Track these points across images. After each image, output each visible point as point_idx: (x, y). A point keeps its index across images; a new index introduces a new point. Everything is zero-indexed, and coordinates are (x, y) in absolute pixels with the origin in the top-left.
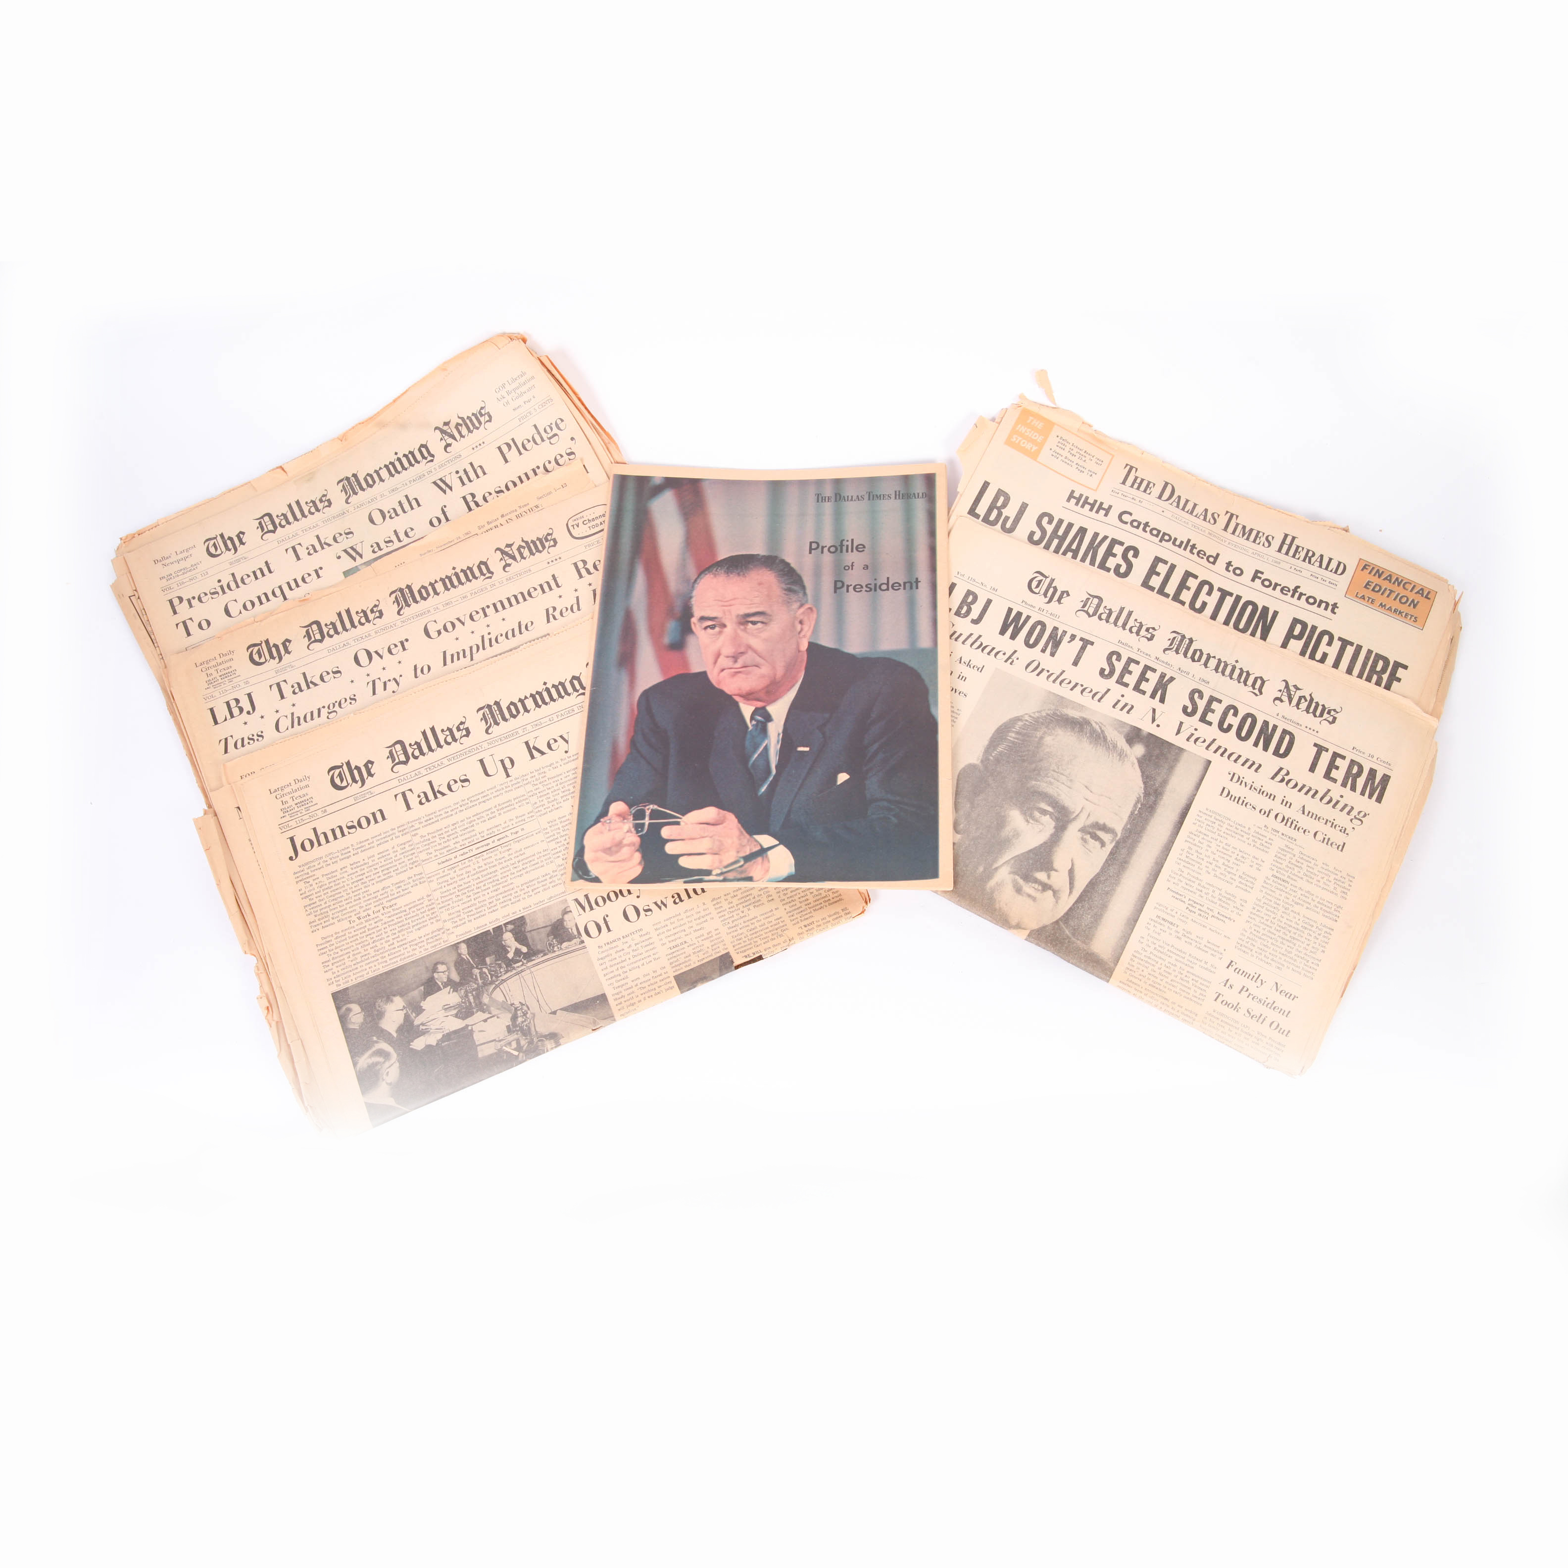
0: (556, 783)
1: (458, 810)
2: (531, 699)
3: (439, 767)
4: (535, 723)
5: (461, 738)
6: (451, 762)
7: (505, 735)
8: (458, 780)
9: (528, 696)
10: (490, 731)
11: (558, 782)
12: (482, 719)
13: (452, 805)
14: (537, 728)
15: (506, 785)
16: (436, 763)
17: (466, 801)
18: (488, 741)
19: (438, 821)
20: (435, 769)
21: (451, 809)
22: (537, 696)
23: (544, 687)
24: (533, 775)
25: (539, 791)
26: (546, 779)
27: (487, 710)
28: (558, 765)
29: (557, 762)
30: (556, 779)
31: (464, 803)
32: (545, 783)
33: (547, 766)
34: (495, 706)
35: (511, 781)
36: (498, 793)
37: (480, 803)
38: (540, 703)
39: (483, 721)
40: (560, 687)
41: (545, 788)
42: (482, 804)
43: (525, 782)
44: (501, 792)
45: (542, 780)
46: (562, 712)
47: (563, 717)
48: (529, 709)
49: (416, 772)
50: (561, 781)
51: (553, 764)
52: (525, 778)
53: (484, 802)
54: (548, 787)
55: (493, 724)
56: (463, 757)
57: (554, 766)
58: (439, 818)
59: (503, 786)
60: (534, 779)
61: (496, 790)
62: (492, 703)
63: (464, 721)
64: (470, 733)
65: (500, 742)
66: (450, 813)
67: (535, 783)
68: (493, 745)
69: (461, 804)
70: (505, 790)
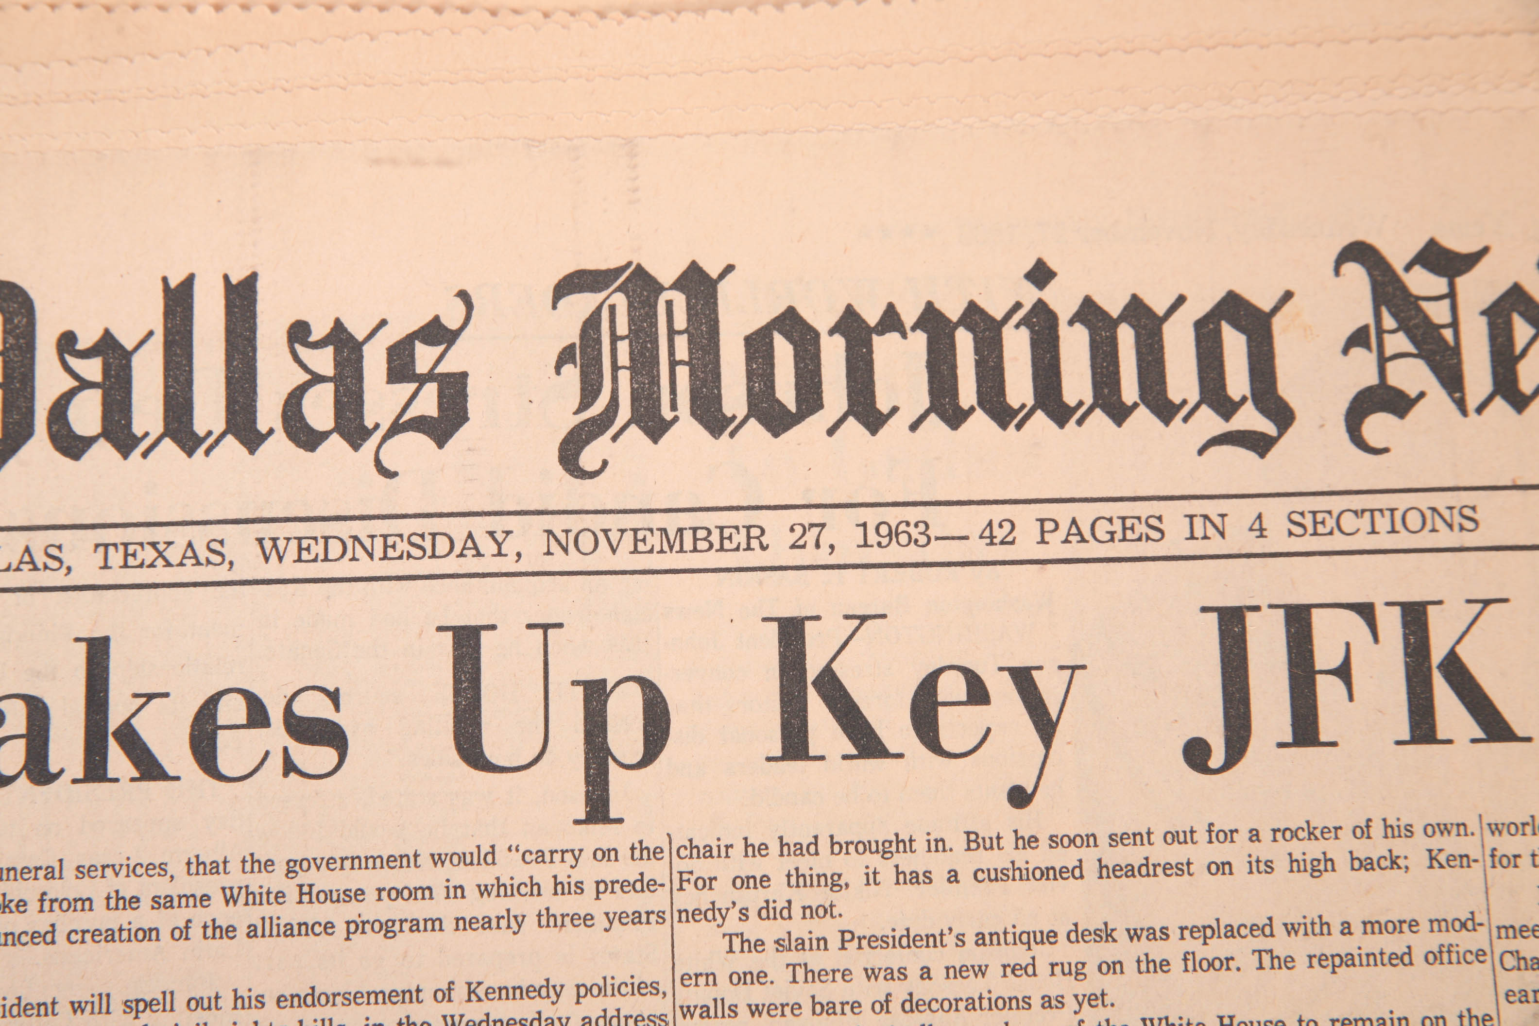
0: (879, 989)
1: (200, 916)
2: (919, 340)
3: (190, 573)
4: (893, 516)
5: (396, 428)
6: (273, 570)
7: (672, 522)
8: (276, 714)
9: (909, 315)
10: (589, 458)
11: (899, 991)
12: (565, 356)
13: (177, 868)
14: (894, 553)
15: (562, 871)
16: (180, 536)
17: (276, 880)
18: (557, 524)
19: (48, 937)
20: (161, 574)
21: (160, 886)
22: (964, 340)
23: (1030, 295)
24: (756, 867)
25: (757, 994)
26: (828, 928)
27: (620, 300)
28: (939, 864)
29: (938, 845)
30: (894, 958)
31: (257, 881)
32: (816, 960)
33: (866, 847)
34: (679, 300)
35: (608, 854)
36: (494, 906)
37: (355, 927)
38: (967, 395)
39: (572, 373)
40: (1126, 335)
41: (801, 993)
42: (372, 940)
43: (690, 899)
44: (518, 905)
45: (799, 927)
46: (1085, 514)
47: (1075, 550)
48: (883, 405)
49: (38, 541)
50: (923, 990)
51: (905, 844)
52: (702, 867)
53: (388, 929)
54: (827, 992)
55: (624, 413)
56: (364, 567)
57: (908, 862)
58: (66, 921)
59: (543, 874)
60: (753, 899)
61: (486, 875)
62: (666, 274)
63: (452, 322)
64: (462, 418)
65: (624, 560)
66: (145, 917)
67: (754, 929)
68: (574, 561)
69: (235, 878)
70: (547, 899)
